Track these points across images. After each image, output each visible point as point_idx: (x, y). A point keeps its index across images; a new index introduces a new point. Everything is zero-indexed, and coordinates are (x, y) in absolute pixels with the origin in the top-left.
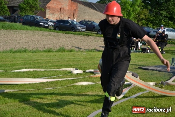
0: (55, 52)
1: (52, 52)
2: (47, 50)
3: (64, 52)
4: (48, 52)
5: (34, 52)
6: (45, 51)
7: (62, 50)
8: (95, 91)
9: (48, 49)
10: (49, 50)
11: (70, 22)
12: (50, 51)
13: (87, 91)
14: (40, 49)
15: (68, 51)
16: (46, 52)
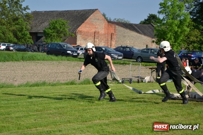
0: (79, 84)
1: (75, 84)
2: (69, 82)
3: (89, 84)
4: (71, 84)
5: (53, 85)
6: (67, 84)
8: (103, 119)
11: (104, 49)
13: (94, 120)
14: (61, 82)
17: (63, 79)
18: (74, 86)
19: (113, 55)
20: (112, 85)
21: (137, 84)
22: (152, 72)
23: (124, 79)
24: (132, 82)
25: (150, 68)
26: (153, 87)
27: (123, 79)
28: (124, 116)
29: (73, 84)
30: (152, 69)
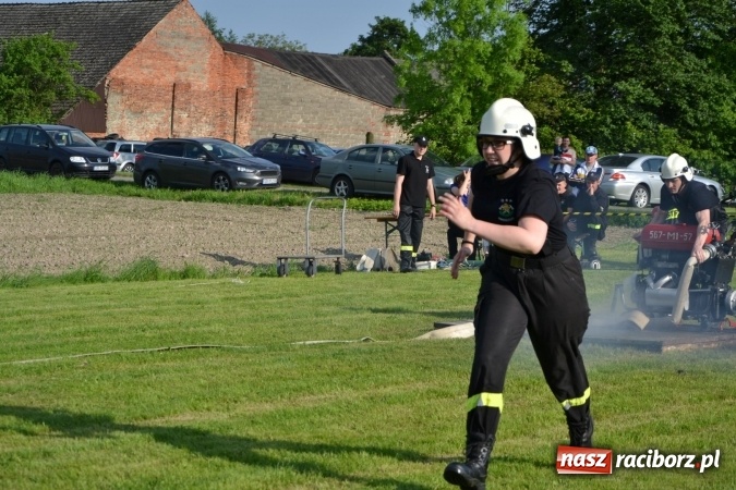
0: (117, 280)
1: (102, 280)
2: (78, 273)
3: (156, 279)
4: (85, 280)
5: (19, 284)
6: (71, 279)
7: (147, 271)
8: (208, 409)
9: (83, 269)
10: (87, 275)
11: (209, 148)
12: (91, 277)
13: (175, 412)
14: (46, 272)
15: (173, 275)
16: (74, 283)
17: (55, 260)
18: (97, 286)
19: (243, 169)
20: (241, 282)
21: (332, 276)
22: (388, 233)
23: (286, 259)
24: (315, 270)
25: (380, 220)
26: (391, 287)
27: (280, 259)
28: (287, 395)
29: (92, 281)
30: (387, 223)
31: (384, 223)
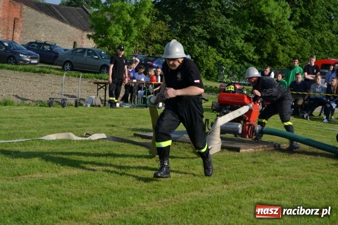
11: (6, 44)
19: (22, 56)
22: (98, 89)
24: (66, 105)
25: (95, 83)
26: (104, 115)
27: (50, 99)
30: (98, 85)
31: (97, 85)
